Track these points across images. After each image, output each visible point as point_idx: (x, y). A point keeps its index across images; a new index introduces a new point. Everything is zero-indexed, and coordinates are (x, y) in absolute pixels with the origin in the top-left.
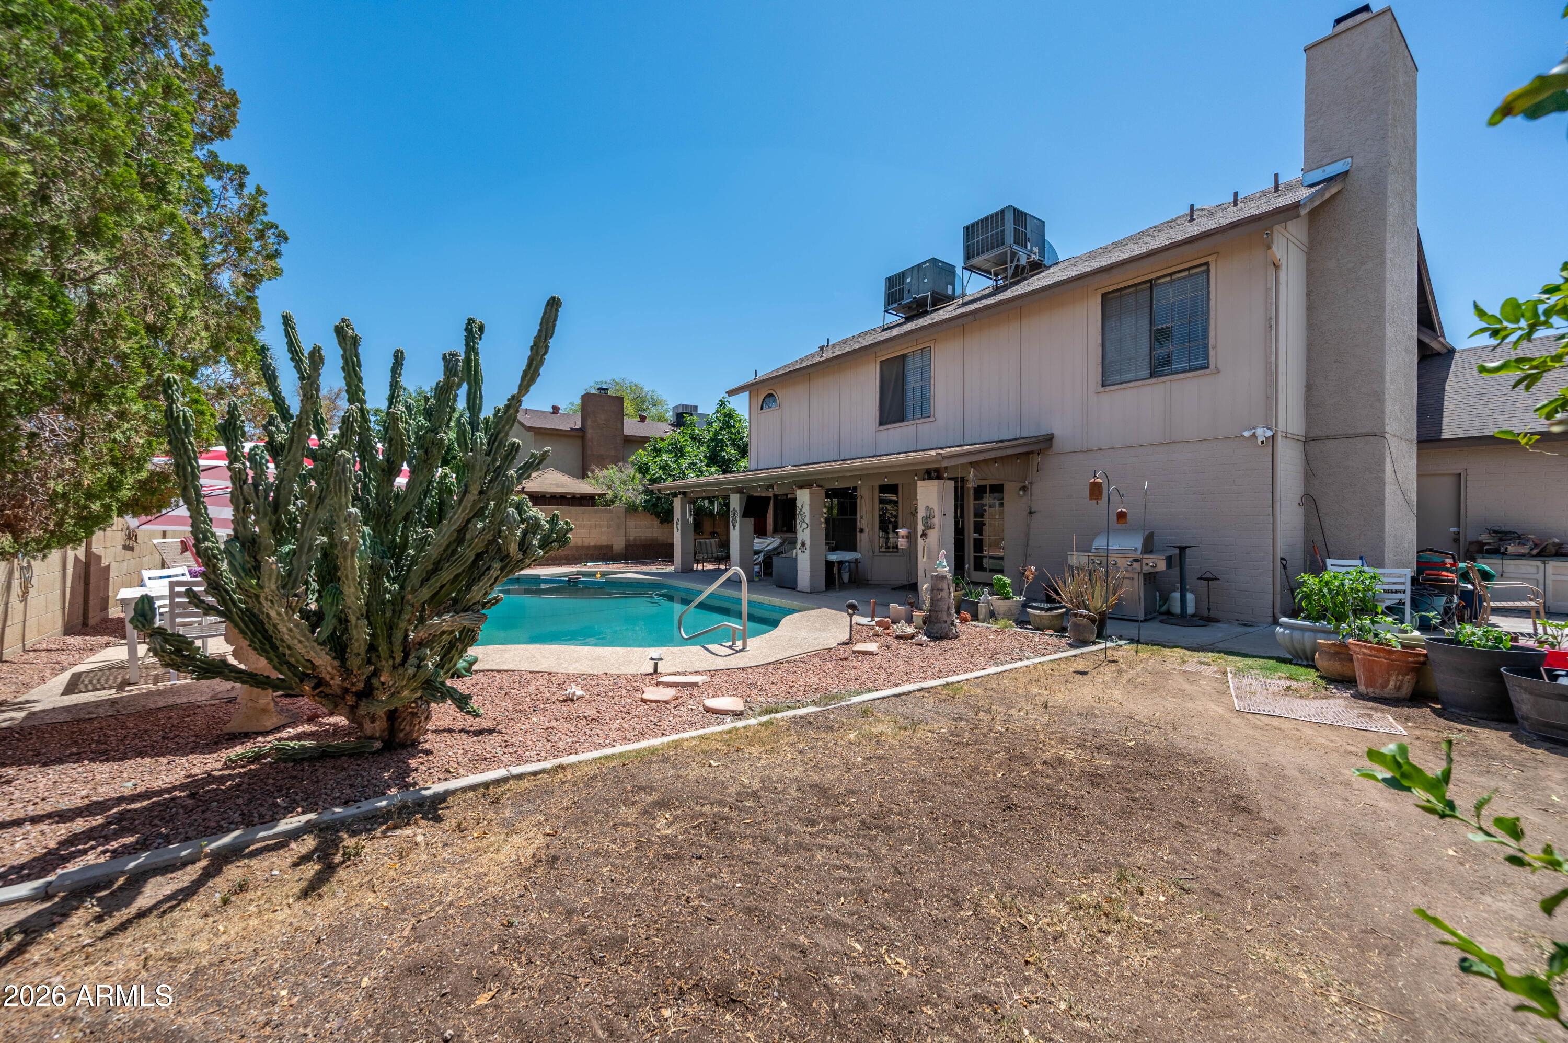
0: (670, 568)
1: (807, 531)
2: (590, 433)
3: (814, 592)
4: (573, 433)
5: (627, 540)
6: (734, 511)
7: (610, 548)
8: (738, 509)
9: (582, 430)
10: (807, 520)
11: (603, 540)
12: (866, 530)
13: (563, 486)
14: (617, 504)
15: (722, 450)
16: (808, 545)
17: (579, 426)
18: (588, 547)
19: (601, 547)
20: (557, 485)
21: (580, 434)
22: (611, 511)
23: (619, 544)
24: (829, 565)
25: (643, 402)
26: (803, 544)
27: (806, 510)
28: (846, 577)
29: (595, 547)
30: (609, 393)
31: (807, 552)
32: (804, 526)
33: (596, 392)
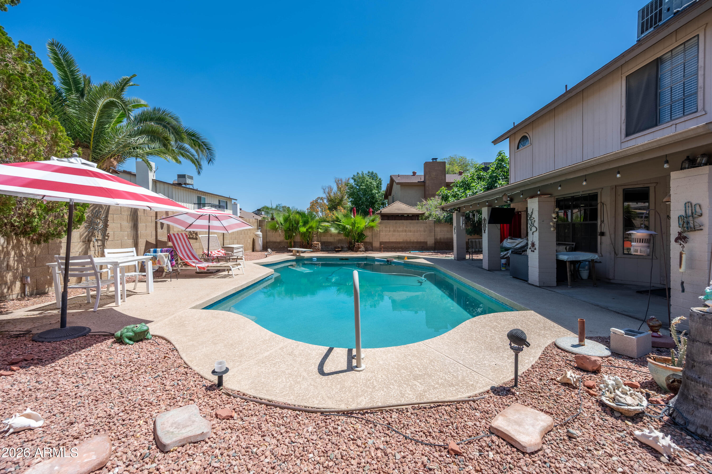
0: (451, 257)
1: (537, 234)
2: (427, 182)
3: (543, 286)
4: (419, 184)
5: (436, 239)
6: (485, 219)
7: (426, 243)
8: (487, 218)
9: (424, 182)
10: (536, 224)
11: (421, 239)
12: (607, 234)
13: (402, 210)
14: (430, 219)
15: (496, 182)
16: (537, 246)
17: (423, 180)
18: (413, 243)
19: (421, 242)
20: (399, 210)
21: (423, 184)
22: (426, 223)
23: (431, 241)
24: (561, 264)
25: (466, 166)
26: (533, 245)
27: (536, 216)
28: (585, 274)
29: (417, 243)
30: (438, 160)
31: (537, 252)
32: (534, 229)
33: (431, 161)
